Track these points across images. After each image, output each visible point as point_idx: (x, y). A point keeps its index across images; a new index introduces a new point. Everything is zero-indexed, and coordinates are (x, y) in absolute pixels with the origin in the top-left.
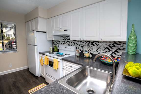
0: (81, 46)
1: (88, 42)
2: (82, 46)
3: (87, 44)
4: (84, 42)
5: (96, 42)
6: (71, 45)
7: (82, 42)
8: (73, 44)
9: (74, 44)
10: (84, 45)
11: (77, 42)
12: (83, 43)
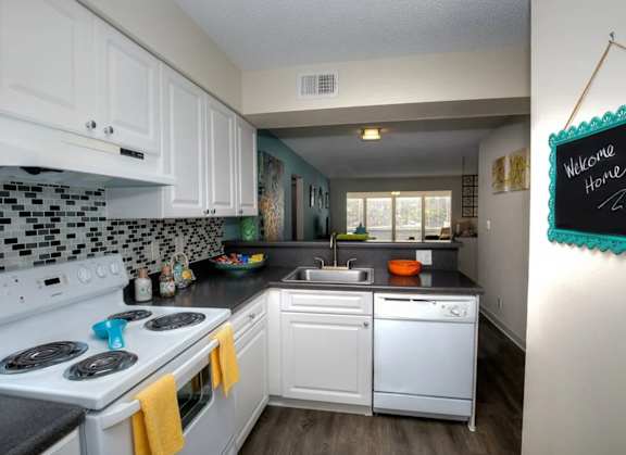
0: (135, 249)
1: (158, 221)
2: (139, 244)
3: (155, 234)
4: (144, 226)
5: (181, 220)
6: (68, 253)
7: (138, 227)
8: (83, 246)
9: (90, 245)
10: (146, 239)
11: (109, 229)
12: (140, 231)
